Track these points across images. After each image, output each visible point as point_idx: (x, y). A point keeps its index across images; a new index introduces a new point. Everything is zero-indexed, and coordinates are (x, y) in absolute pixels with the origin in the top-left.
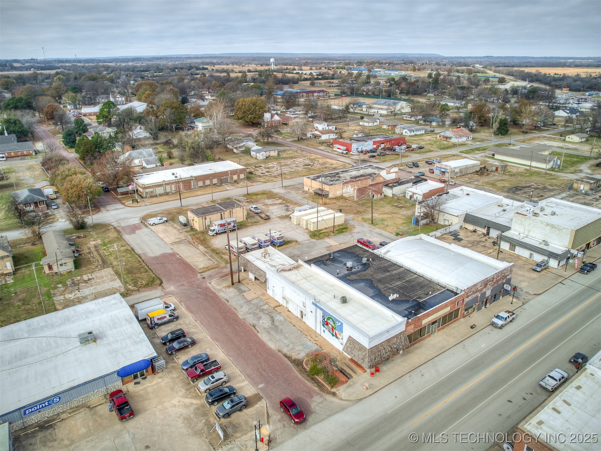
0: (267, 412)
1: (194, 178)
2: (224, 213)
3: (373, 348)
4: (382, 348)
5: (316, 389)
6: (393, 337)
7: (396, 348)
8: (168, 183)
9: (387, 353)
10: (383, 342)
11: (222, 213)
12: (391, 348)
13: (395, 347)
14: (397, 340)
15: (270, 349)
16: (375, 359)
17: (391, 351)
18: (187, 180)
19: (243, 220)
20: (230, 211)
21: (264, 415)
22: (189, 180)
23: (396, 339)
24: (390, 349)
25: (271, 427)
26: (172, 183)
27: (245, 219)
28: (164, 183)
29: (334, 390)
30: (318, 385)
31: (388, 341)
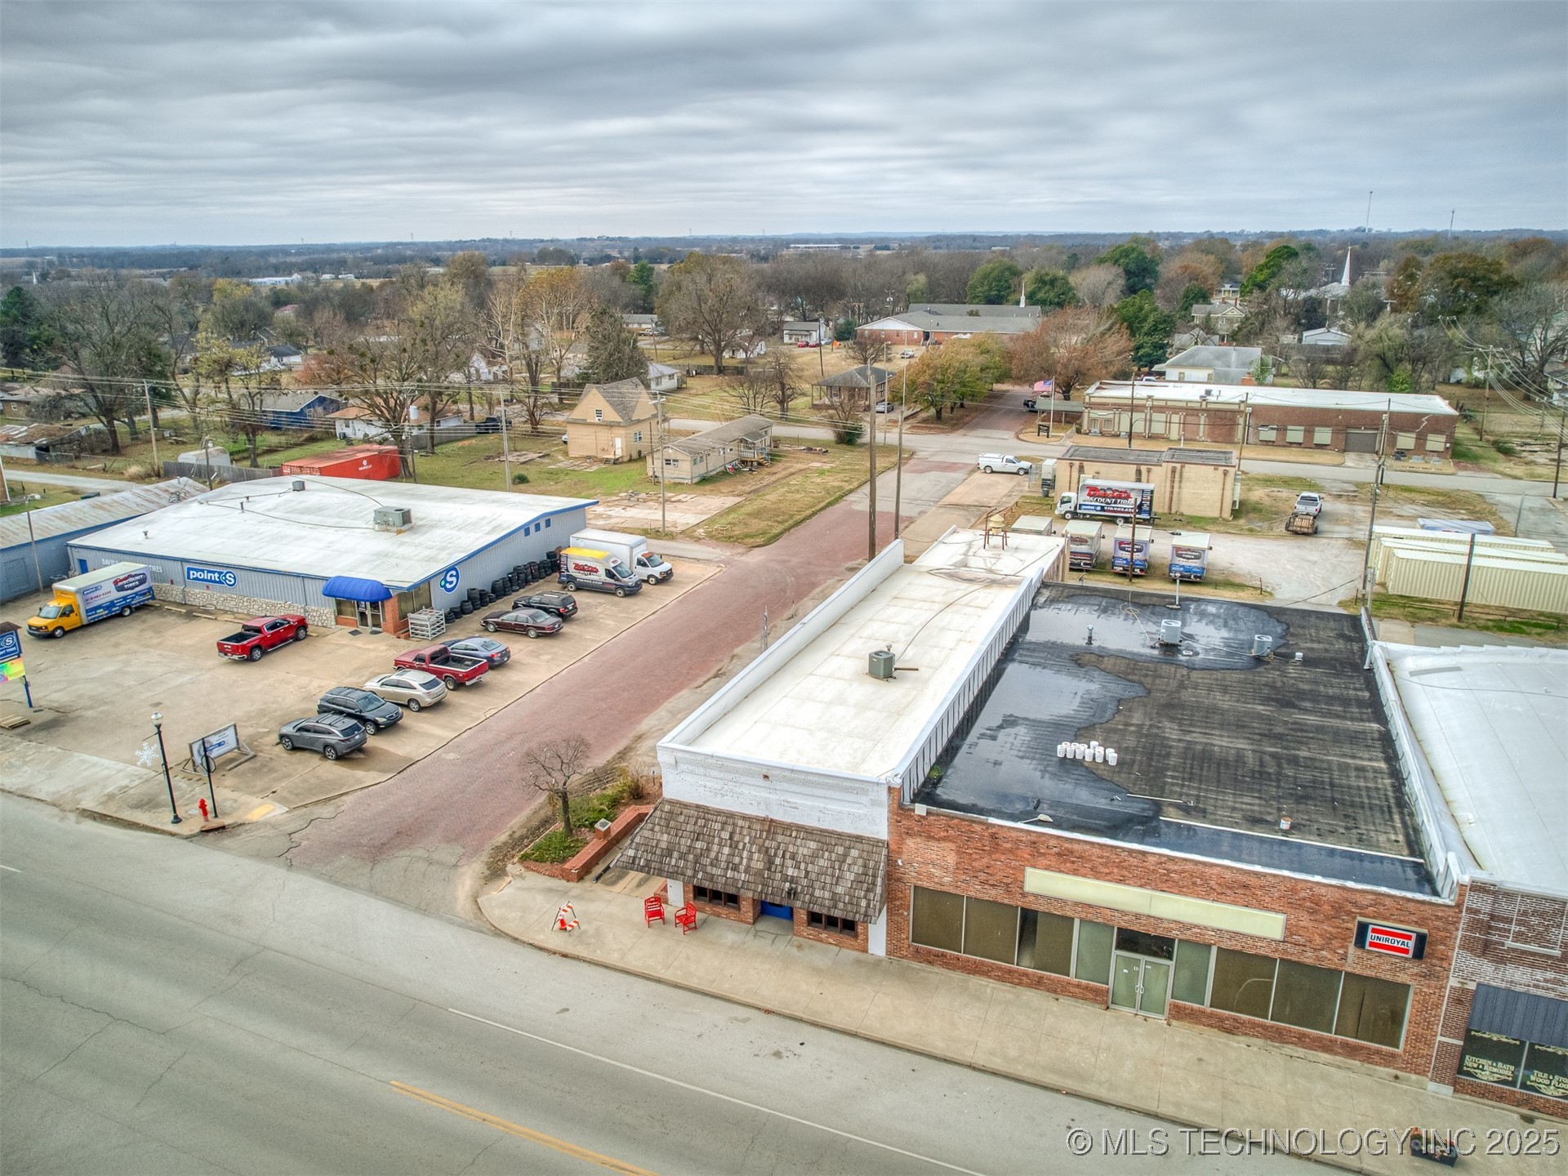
0: (342, 795)
1: (1249, 410)
2: (1149, 471)
3: (686, 806)
4: (725, 835)
5: (502, 838)
6: (809, 832)
7: (792, 880)
8: (1161, 407)
9: (735, 868)
10: (745, 818)
11: (1143, 469)
12: (770, 863)
13: (790, 872)
14: (815, 856)
15: (639, 722)
16: (669, 852)
17: (759, 873)
18: (1226, 411)
19: (1216, 515)
20: (1174, 471)
21: (330, 792)
22: (1233, 412)
23: (813, 845)
24: (760, 865)
25: (286, 815)
26: (1176, 410)
27: (1227, 514)
28: (1149, 403)
29: (514, 868)
30: (522, 838)
31: (771, 827)
